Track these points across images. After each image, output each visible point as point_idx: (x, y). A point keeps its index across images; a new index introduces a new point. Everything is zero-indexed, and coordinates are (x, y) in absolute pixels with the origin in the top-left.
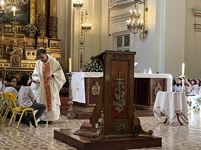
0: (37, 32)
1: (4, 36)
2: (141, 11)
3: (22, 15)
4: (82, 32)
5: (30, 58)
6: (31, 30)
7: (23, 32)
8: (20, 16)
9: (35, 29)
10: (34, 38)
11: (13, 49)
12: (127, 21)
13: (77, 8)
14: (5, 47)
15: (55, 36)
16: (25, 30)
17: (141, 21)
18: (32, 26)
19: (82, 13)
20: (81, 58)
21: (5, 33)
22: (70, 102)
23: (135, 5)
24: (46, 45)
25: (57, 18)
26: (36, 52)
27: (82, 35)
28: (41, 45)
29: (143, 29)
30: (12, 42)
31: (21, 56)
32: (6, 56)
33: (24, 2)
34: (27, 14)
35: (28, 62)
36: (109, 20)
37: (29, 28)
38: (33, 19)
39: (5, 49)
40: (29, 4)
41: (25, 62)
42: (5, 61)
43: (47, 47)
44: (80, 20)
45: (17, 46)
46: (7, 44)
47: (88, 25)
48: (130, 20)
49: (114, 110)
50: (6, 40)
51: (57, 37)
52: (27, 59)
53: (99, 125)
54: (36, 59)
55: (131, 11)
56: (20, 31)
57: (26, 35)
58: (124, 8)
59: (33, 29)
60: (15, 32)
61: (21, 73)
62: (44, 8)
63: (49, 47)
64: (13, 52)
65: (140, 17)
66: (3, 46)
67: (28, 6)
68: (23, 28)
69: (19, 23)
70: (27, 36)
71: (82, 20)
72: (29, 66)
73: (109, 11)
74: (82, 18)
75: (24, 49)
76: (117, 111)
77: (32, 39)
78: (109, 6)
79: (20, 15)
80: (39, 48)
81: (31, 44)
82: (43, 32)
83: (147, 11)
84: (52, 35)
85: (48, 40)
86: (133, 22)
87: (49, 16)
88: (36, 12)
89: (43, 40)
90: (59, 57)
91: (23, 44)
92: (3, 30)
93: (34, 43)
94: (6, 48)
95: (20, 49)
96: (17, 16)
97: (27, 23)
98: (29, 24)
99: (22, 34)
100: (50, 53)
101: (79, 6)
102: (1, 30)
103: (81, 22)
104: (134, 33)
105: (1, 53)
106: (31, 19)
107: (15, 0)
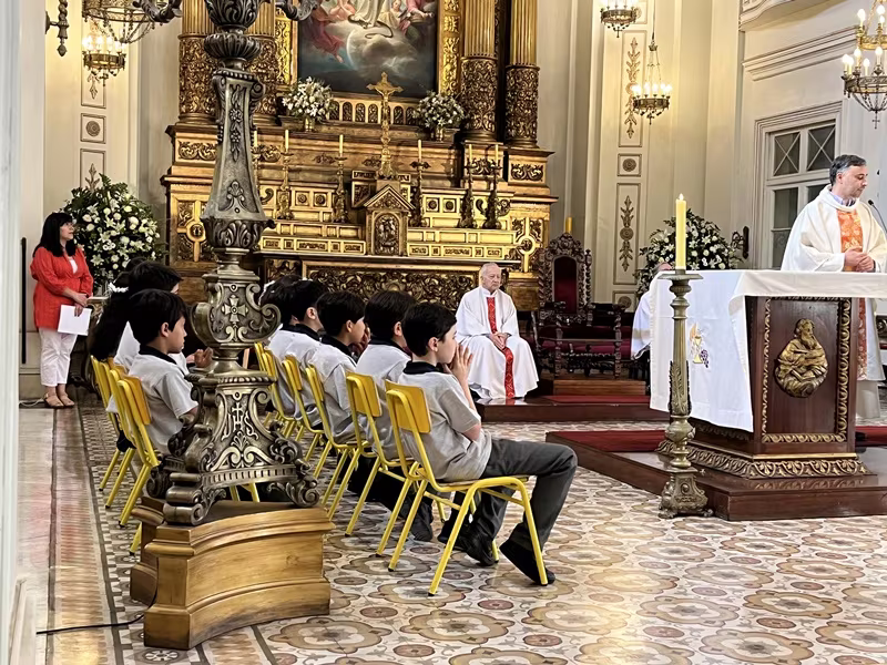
0: (463, 122)
1: (344, 141)
3: (411, 59)
4: (631, 120)
5: (438, 223)
6: (444, 116)
7: (414, 123)
8: (402, 65)
9: (455, 113)
10: (451, 148)
11: (378, 188)
12: (844, 61)
13: (616, 26)
14: (348, 179)
15: (529, 138)
16: (421, 119)
18: (444, 102)
19: (634, 44)
20: (627, 221)
21: (349, 131)
22: (675, 428)
24: (493, 171)
25: (538, 69)
26: (458, 198)
27: (630, 131)
28: (476, 173)
30: (375, 161)
31: (404, 214)
32: (352, 215)
33: (416, 10)
34: (429, 58)
35: (431, 237)
36: (741, 69)
37: (436, 109)
38: (450, 75)
39: (348, 186)
40: (435, 20)
41: (419, 236)
42: (350, 233)
43: (500, 180)
44: (626, 75)
45: (389, 178)
46: (355, 168)
47: (659, 89)
50: (352, 156)
51: (534, 142)
52: (425, 226)
54: (458, 227)
55: (862, 15)
56: (403, 121)
57: (423, 135)
59: (448, 111)
60: (385, 124)
61: (407, 278)
62: (489, 35)
64: (376, 200)
66: (340, 178)
67: (429, 27)
68: (413, 109)
70: (428, 139)
71: (632, 75)
72: (436, 251)
73: (743, 33)
74: (633, 65)
75: (418, 188)
77: (447, 151)
78: (741, 12)
79: (403, 60)
80: (470, 182)
81: (442, 169)
82: (485, 123)
84: (517, 135)
85: (502, 153)
86: (866, 63)
87: (508, 63)
88: (460, 47)
89: (483, 152)
90: (542, 219)
91: (412, 169)
92: (341, 118)
93: (453, 166)
94: (354, 183)
95: (403, 186)
96: (392, 63)
97: (428, 92)
98: (433, 94)
99: (409, 133)
100: (509, 204)
101: (622, 18)
102: (334, 116)
103: (627, 81)
104: (872, 109)
105: (336, 201)
106: (443, 76)
107: (384, 6)
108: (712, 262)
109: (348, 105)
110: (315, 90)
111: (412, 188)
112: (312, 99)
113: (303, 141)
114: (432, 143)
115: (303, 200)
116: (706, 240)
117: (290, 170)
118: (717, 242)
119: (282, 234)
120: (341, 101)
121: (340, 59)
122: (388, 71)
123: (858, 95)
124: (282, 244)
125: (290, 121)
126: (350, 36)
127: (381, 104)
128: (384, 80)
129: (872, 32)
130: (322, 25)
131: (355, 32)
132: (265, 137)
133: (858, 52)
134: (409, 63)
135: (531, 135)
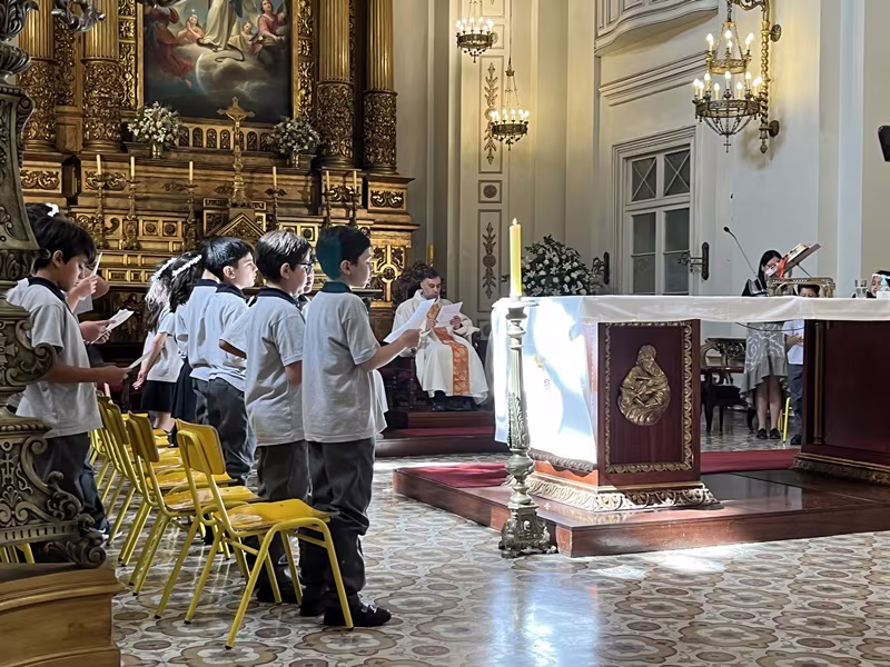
0: (320, 148)
1: (194, 168)
3: (263, 84)
4: (491, 146)
6: (298, 141)
7: (266, 149)
8: (255, 89)
9: (311, 138)
10: (307, 175)
11: (231, 216)
12: (695, 83)
13: (474, 50)
14: (198, 208)
15: (388, 165)
16: (276, 144)
17: (751, 82)
18: (299, 127)
19: (491, 70)
20: (489, 248)
21: (200, 156)
23: (725, 15)
24: (353, 198)
25: (395, 94)
26: (316, 226)
27: (490, 157)
28: (334, 200)
29: (760, 117)
30: (227, 188)
33: (268, 33)
34: (282, 83)
36: (598, 95)
37: (290, 134)
38: (305, 101)
39: (199, 215)
43: (359, 208)
44: (484, 100)
45: (243, 205)
46: (207, 196)
47: (517, 114)
50: (204, 184)
51: (393, 168)
55: (710, 40)
56: (255, 147)
57: (278, 161)
59: (303, 137)
60: (237, 150)
62: (345, 58)
64: (229, 228)
66: (190, 206)
67: (283, 51)
68: (267, 134)
70: (284, 165)
71: (490, 100)
73: (598, 58)
74: (491, 91)
75: (273, 216)
77: (303, 178)
78: (597, 37)
79: (256, 84)
80: (328, 210)
81: (299, 196)
82: (343, 150)
83: (775, 39)
84: (376, 161)
85: (361, 180)
86: (717, 87)
87: (366, 88)
88: (315, 72)
89: (341, 178)
90: (404, 247)
91: (267, 196)
92: (191, 143)
93: (311, 194)
94: (205, 212)
95: (257, 214)
96: (244, 87)
97: (282, 117)
98: (288, 119)
99: (263, 160)
100: (369, 232)
101: (478, 42)
102: (184, 142)
103: (485, 107)
104: (723, 133)
105: (187, 230)
106: (297, 100)
107: (234, 28)
108: (573, 287)
109: (198, 132)
110: (163, 115)
111: (267, 216)
112: (159, 124)
113: (151, 169)
114: (289, 170)
115: (151, 230)
116: (567, 266)
117: (137, 199)
118: (577, 268)
119: (129, 266)
120: (191, 127)
121: (189, 83)
122: (239, 95)
123: (709, 119)
124: (128, 276)
125: (137, 147)
126: (200, 58)
127: (231, 130)
128: (235, 105)
129: (721, 56)
130: (169, 49)
131: (205, 55)
132: (110, 164)
133: (707, 77)
134: (264, 87)
135: (390, 161)
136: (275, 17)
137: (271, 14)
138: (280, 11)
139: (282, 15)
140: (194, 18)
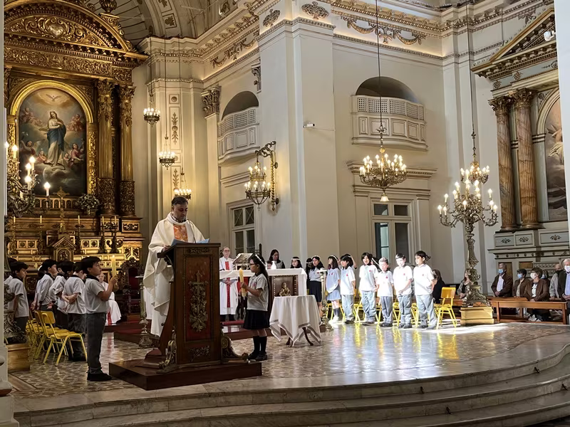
0: (99, 207)
1: (42, 217)
2: (267, 169)
3: (74, 179)
5: (88, 252)
6: (90, 204)
7: (75, 208)
8: (70, 182)
9: (95, 203)
11: (59, 238)
12: (246, 185)
13: (167, 164)
14: (44, 234)
16: (80, 205)
17: (267, 184)
18: (90, 198)
19: (176, 171)
21: (45, 212)
22: (142, 322)
23: (256, 159)
24: (114, 227)
25: (134, 182)
26: (98, 240)
28: (106, 229)
29: (271, 197)
30: (57, 226)
31: (72, 249)
32: (47, 250)
33: (76, 158)
34: (82, 178)
36: (220, 183)
37: (86, 201)
38: (93, 186)
39: (45, 238)
40: (85, 162)
43: (118, 231)
44: (173, 184)
45: (65, 233)
46: (48, 229)
47: (186, 191)
48: (249, 183)
49: (192, 328)
50: (47, 224)
51: (133, 213)
52: (83, 254)
53: (169, 350)
55: (251, 169)
56: (70, 206)
57: (80, 213)
58: (241, 163)
59: (92, 202)
60: (62, 209)
62: (110, 166)
63: (120, 230)
64: (58, 243)
65: (266, 179)
66: (41, 234)
67: (83, 165)
69: (68, 194)
70: (83, 214)
71: (175, 184)
73: (220, 167)
74: (176, 180)
75: (78, 237)
76: (196, 329)
77: (92, 219)
78: (218, 159)
79: (70, 180)
80: (103, 233)
81: (90, 228)
82: (110, 207)
83: (276, 168)
84: (125, 211)
85: (118, 219)
86: (255, 186)
87: (120, 180)
88: (97, 174)
89: (109, 219)
90: (139, 248)
91: (76, 228)
92: (41, 206)
93: (95, 226)
94: (47, 236)
95: (71, 236)
96: (65, 181)
97: (83, 193)
98: (85, 195)
99: (73, 212)
100: (122, 242)
101: (169, 161)
102: (38, 205)
103: (173, 187)
104: (257, 204)
105: (39, 244)
106: (90, 186)
107: (61, 156)
109: (44, 201)
111: (76, 237)
113: (22, 218)
114: (85, 216)
115: (23, 245)
117: (16, 232)
120: (41, 199)
121: (40, 180)
122: (63, 185)
126: (45, 169)
127: (59, 200)
128: (61, 190)
131: (47, 168)
134: (74, 181)
135: (132, 211)
136: (79, 151)
137: (77, 149)
138: (81, 148)
139: (82, 150)
140: (42, 152)
